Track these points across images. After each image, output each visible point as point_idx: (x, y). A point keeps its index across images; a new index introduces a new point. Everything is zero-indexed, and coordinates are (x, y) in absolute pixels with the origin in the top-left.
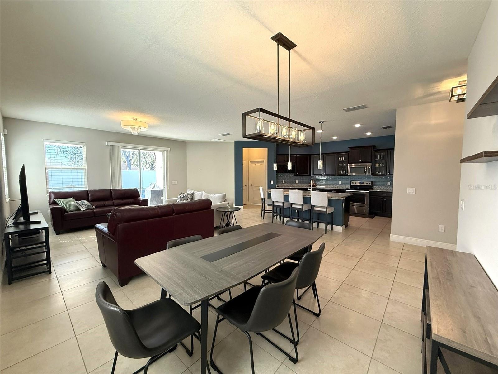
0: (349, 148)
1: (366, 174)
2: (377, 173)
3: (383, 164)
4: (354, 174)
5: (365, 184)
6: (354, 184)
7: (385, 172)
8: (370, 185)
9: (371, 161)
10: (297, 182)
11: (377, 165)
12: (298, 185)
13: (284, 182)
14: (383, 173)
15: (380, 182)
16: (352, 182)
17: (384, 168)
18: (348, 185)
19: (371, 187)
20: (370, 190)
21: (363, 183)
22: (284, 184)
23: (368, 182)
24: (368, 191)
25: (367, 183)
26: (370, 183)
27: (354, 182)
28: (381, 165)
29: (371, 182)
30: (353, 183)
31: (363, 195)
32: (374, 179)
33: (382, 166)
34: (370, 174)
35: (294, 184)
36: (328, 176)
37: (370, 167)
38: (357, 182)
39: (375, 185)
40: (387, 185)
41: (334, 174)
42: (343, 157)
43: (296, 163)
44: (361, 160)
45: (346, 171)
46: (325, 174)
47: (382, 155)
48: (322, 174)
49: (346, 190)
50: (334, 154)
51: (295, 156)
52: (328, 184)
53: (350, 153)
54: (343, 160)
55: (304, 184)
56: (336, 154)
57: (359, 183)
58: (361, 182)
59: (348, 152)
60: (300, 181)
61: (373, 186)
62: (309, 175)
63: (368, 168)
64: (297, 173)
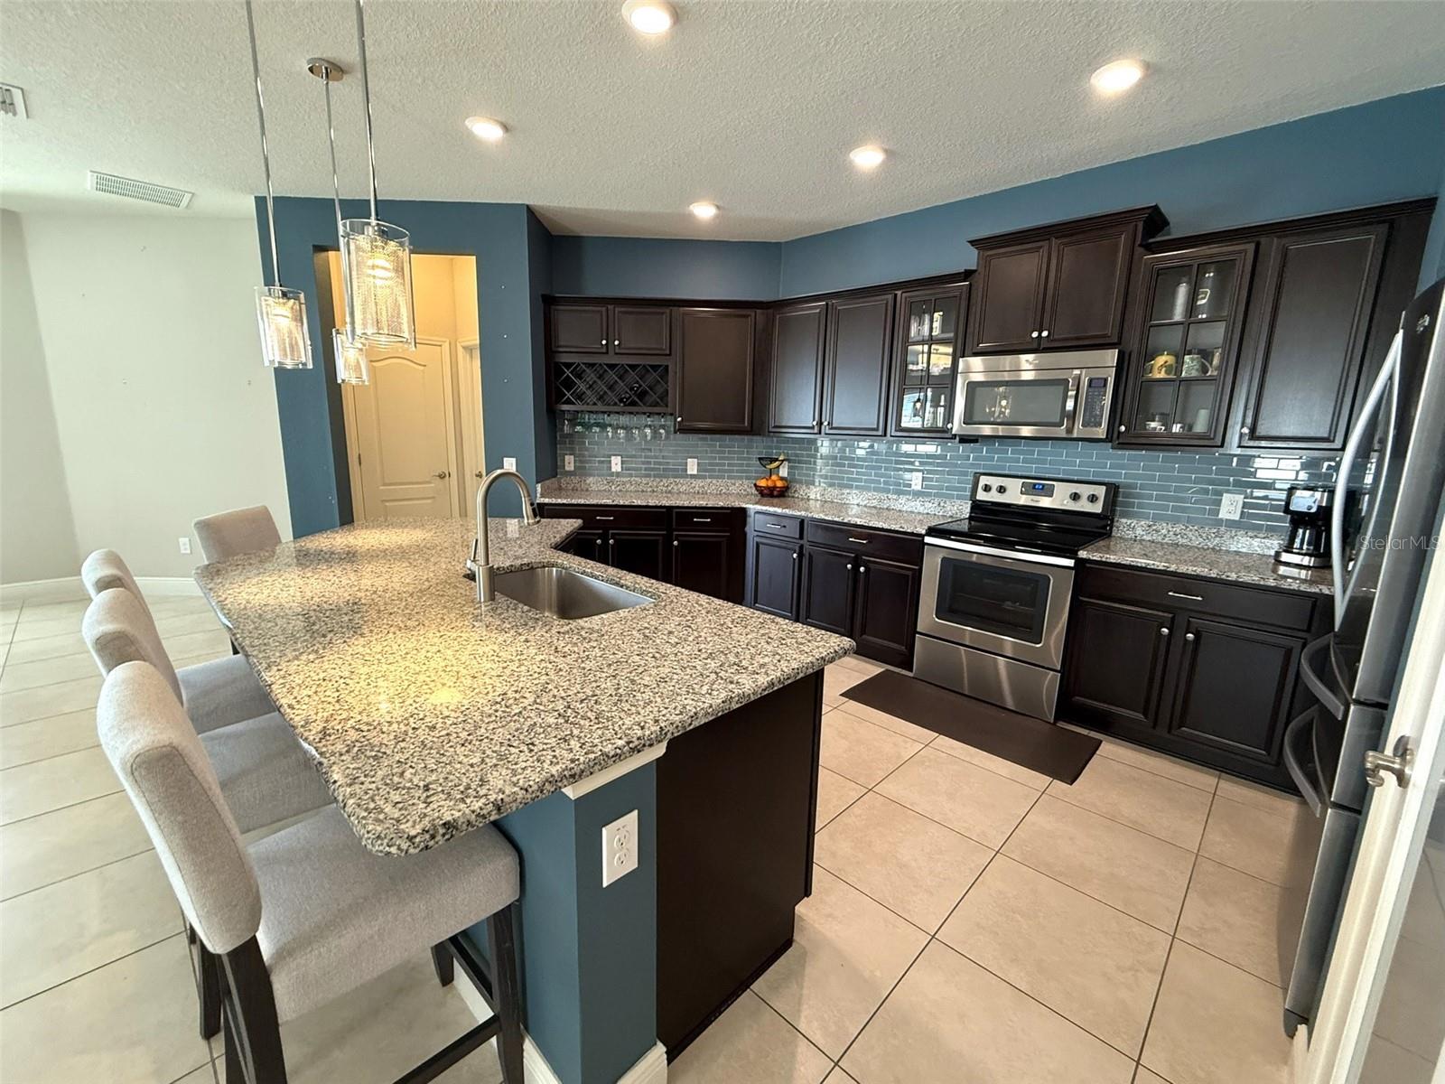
0: (972, 243)
1: (1069, 430)
2: (1153, 425)
3: (1206, 355)
4: (1026, 431)
5: (1058, 499)
6: (994, 497)
7: (1213, 420)
8: (1097, 508)
9: (1121, 333)
10: (692, 467)
11: (1160, 366)
12: (698, 483)
13: (616, 464)
14: (1200, 426)
15: (1167, 489)
16: (984, 480)
17: (1211, 388)
18: (959, 497)
19: (1098, 527)
20: (1083, 554)
21: (1049, 492)
22: (618, 474)
23: (1085, 490)
24: (1070, 563)
25: (1075, 497)
26: (1093, 499)
27: (995, 482)
28: (1190, 365)
29: (1101, 491)
30: (987, 488)
31: (1035, 583)
32: (1127, 467)
33: (1194, 374)
34: (1101, 432)
35: (677, 480)
36: (851, 440)
37: (1106, 380)
38: (1014, 486)
39: (1126, 515)
40: (1220, 516)
41: (877, 429)
42: (937, 316)
43: (673, 353)
44: (1045, 334)
45: (947, 410)
46: (829, 424)
47: (1210, 280)
48: (813, 428)
49: (928, 540)
50: (886, 297)
51: (663, 313)
52: (850, 487)
53: (979, 281)
54: (933, 334)
55: (733, 481)
56: (896, 295)
57: (1021, 493)
58: (1035, 485)
59: (968, 274)
60: (710, 464)
61: (1112, 521)
62: (748, 431)
63: (1093, 385)
64: (679, 419)
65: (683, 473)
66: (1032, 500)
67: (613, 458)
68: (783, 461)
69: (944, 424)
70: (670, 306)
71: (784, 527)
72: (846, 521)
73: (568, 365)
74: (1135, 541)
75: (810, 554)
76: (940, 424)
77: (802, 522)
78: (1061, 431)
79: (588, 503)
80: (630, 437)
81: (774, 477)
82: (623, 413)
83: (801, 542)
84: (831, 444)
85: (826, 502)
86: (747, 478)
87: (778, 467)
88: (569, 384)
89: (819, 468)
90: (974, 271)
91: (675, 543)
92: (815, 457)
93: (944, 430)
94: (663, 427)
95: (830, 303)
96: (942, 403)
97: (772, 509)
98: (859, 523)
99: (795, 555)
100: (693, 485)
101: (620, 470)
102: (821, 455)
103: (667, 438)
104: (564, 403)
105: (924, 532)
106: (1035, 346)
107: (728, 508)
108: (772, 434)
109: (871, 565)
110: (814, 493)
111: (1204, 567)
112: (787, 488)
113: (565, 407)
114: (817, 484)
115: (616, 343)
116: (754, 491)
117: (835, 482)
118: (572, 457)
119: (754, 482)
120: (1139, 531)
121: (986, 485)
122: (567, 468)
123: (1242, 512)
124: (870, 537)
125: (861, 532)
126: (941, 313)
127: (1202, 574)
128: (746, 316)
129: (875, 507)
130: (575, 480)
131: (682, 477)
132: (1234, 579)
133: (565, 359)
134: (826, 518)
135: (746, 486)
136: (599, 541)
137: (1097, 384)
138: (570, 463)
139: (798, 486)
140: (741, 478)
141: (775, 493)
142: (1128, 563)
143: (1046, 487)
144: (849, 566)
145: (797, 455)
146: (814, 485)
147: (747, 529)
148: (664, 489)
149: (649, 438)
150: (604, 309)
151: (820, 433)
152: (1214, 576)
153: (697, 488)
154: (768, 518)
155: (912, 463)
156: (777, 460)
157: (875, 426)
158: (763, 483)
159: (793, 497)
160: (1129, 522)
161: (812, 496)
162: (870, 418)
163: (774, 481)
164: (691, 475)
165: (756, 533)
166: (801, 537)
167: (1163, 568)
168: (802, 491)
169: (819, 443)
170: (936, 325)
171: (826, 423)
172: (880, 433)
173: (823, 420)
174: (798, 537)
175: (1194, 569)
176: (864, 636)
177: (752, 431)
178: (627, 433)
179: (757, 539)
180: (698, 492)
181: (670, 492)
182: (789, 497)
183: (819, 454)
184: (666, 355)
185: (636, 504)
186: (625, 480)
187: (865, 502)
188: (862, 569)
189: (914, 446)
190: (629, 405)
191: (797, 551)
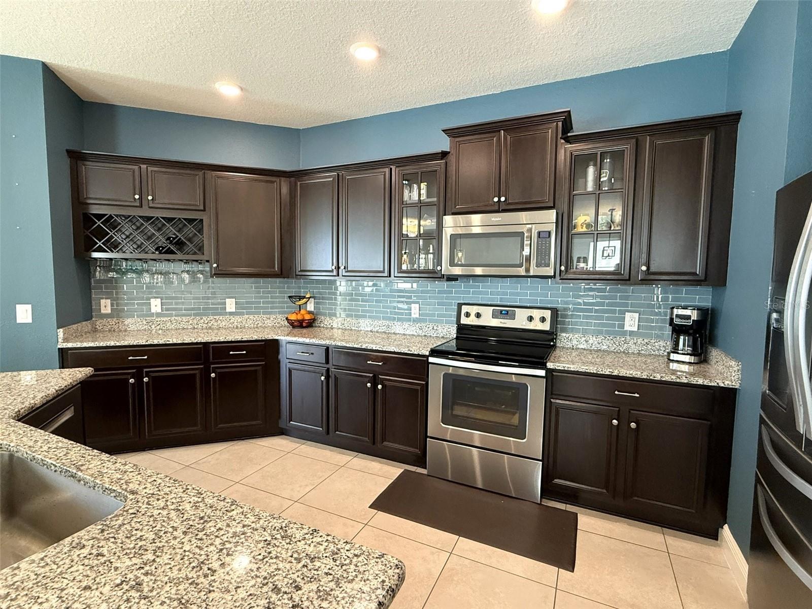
0: (443, 131)
1: (527, 270)
2: (582, 265)
5: (520, 321)
6: (473, 321)
7: (622, 261)
8: (546, 327)
9: (555, 199)
10: (231, 305)
11: (582, 223)
12: (236, 320)
13: (156, 305)
16: (465, 309)
18: (447, 322)
19: (547, 340)
20: (550, 365)
21: (513, 317)
22: (158, 315)
23: (537, 314)
24: (542, 373)
25: (531, 319)
26: (543, 320)
27: (473, 310)
28: (602, 223)
29: (547, 314)
32: (565, 296)
34: (550, 271)
35: (217, 317)
36: (362, 280)
37: (549, 233)
38: (487, 312)
39: (564, 330)
40: (625, 329)
41: (383, 272)
42: (423, 185)
43: (206, 209)
44: (503, 199)
45: (436, 257)
46: (345, 268)
47: (608, 164)
48: (332, 271)
49: (431, 360)
50: (384, 170)
51: (196, 175)
52: (365, 317)
53: (452, 159)
54: (422, 199)
55: (268, 316)
56: (391, 169)
57: (493, 318)
58: (501, 311)
59: (444, 154)
60: (247, 303)
61: (556, 335)
62: (278, 275)
63: (541, 236)
64: (215, 265)
65: (222, 311)
66: (501, 323)
67: (152, 300)
68: (309, 298)
69: (434, 267)
70: (203, 169)
71: (312, 354)
72: (364, 347)
73: (99, 217)
74: (573, 349)
75: (335, 376)
76: (431, 267)
77: (327, 349)
78: (522, 271)
79: (118, 344)
80: (169, 282)
81: (303, 312)
82: (160, 260)
83: (327, 366)
84: (347, 284)
85: (346, 329)
86: (280, 313)
87: (306, 303)
88: (101, 234)
89: (339, 303)
90: (449, 152)
91: (213, 375)
92: (335, 294)
93: (433, 272)
94: (201, 272)
95: (340, 174)
96: (431, 251)
97: (301, 340)
98: (374, 348)
99: (323, 378)
100: (232, 321)
101: (159, 311)
102: (340, 293)
103: (204, 282)
104: (95, 251)
105: (427, 353)
106: (496, 208)
107: (262, 341)
108: (299, 277)
109: (387, 383)
110: (336, 322)
111: (637, 371)
112: (314, 320)
113: (96, 255)
114: (338, 316)
115: (150, 198)
116: (286, 323)
117: (352, 313)
118: (109, 301)
119: (286, 316)
120: (575, 342)
121: (467, 312)
122: (103, 311)
123: (638, 325)
124: (386, 360)
125: (376, 356)
126: (426, 184)
127: (636, 376)
128: (272, 182)
129: (385, 333)
130: (112, 321)
131: (220, 314)
132: (659, 379)
133: (95, 210)
134: (348, 345)
135: (281, 320)
136: (132, 381)
137: (543, 236)
138: (106, 306)
139: (323, 317)
140: (275, 313)
141: (304, 324)
142: (584, 370)
143: (509, 312)
144: (369, 385)
145: (320, 293)
146: (336, 316)
147: (280, 357)
148: (205, 326)
149: (187, 282)
150: (136, 168)
151: (338, 275)
152: (645, 377)
153: (236, 324)
154: (298, 347)
155: (410, 297)
156: (304, 297)
157: (382, 270)
158: (293, 317)
159: (319, 327)
160: (567, 335)
161: (335, 325)
162: (377, 263)
163: (303, 315)
164: (229, 312)
165: (288, 360)
166: (327, 362)
167: (609, 373)
168: (326, 321)
169: (338, 283)
170: (423, 192)
171: (342, 268)
172: (386, 274)
173: (340, 265)
174: (324, 362)
175: (631, 372)
176: (385, 443)
177: (281, 274)
178: (165, 278)
179: (289, 365)
180: (237, 327)
181: (210, 328)
182: (316, 327)
183: (338, 292)
184: (201, 210)
185: (171, 342)
186: (164, 319)
187: (377, 329)
188: (380, 387)
189: (410, 284)
190: (165, 253)
191: (324, 374)
